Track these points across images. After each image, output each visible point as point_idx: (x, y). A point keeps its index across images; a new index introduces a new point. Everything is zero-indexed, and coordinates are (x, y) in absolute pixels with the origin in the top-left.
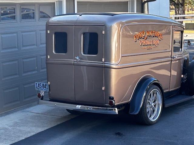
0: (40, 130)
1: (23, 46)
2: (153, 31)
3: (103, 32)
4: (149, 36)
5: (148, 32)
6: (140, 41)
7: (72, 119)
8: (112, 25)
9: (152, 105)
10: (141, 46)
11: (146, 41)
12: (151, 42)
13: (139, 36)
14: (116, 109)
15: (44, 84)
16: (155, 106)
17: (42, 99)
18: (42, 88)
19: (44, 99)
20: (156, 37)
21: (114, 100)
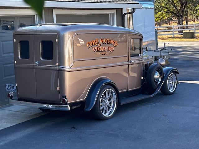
0: (9, 125)
1: (4, 54)
2: (107, 39)
3: (57, 40)
4: (103, 43)
5: (102, 40)
6: (93, 48)
7: (42, 116)
8: (65, 34)
9: (107, 102)
10: (95, 52)
11: (100, 48)
12: (105, 48)
13: (92, 43)
14: (69, 106)
15: (13, 86)
16: (110, 103)
17: (11, 99)
18: (11, 89)
19: (13, 98)
20: (110, 44)
21: (67, 99)
